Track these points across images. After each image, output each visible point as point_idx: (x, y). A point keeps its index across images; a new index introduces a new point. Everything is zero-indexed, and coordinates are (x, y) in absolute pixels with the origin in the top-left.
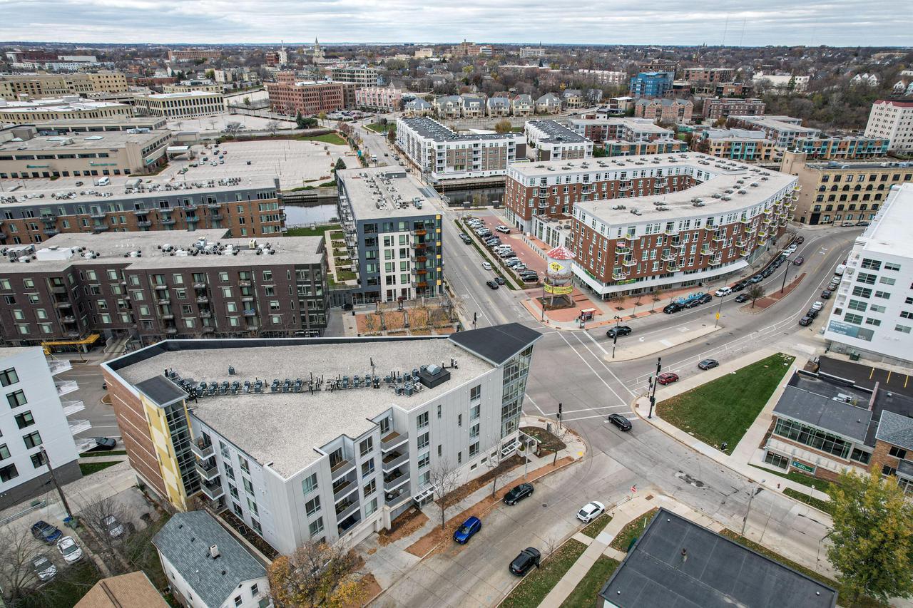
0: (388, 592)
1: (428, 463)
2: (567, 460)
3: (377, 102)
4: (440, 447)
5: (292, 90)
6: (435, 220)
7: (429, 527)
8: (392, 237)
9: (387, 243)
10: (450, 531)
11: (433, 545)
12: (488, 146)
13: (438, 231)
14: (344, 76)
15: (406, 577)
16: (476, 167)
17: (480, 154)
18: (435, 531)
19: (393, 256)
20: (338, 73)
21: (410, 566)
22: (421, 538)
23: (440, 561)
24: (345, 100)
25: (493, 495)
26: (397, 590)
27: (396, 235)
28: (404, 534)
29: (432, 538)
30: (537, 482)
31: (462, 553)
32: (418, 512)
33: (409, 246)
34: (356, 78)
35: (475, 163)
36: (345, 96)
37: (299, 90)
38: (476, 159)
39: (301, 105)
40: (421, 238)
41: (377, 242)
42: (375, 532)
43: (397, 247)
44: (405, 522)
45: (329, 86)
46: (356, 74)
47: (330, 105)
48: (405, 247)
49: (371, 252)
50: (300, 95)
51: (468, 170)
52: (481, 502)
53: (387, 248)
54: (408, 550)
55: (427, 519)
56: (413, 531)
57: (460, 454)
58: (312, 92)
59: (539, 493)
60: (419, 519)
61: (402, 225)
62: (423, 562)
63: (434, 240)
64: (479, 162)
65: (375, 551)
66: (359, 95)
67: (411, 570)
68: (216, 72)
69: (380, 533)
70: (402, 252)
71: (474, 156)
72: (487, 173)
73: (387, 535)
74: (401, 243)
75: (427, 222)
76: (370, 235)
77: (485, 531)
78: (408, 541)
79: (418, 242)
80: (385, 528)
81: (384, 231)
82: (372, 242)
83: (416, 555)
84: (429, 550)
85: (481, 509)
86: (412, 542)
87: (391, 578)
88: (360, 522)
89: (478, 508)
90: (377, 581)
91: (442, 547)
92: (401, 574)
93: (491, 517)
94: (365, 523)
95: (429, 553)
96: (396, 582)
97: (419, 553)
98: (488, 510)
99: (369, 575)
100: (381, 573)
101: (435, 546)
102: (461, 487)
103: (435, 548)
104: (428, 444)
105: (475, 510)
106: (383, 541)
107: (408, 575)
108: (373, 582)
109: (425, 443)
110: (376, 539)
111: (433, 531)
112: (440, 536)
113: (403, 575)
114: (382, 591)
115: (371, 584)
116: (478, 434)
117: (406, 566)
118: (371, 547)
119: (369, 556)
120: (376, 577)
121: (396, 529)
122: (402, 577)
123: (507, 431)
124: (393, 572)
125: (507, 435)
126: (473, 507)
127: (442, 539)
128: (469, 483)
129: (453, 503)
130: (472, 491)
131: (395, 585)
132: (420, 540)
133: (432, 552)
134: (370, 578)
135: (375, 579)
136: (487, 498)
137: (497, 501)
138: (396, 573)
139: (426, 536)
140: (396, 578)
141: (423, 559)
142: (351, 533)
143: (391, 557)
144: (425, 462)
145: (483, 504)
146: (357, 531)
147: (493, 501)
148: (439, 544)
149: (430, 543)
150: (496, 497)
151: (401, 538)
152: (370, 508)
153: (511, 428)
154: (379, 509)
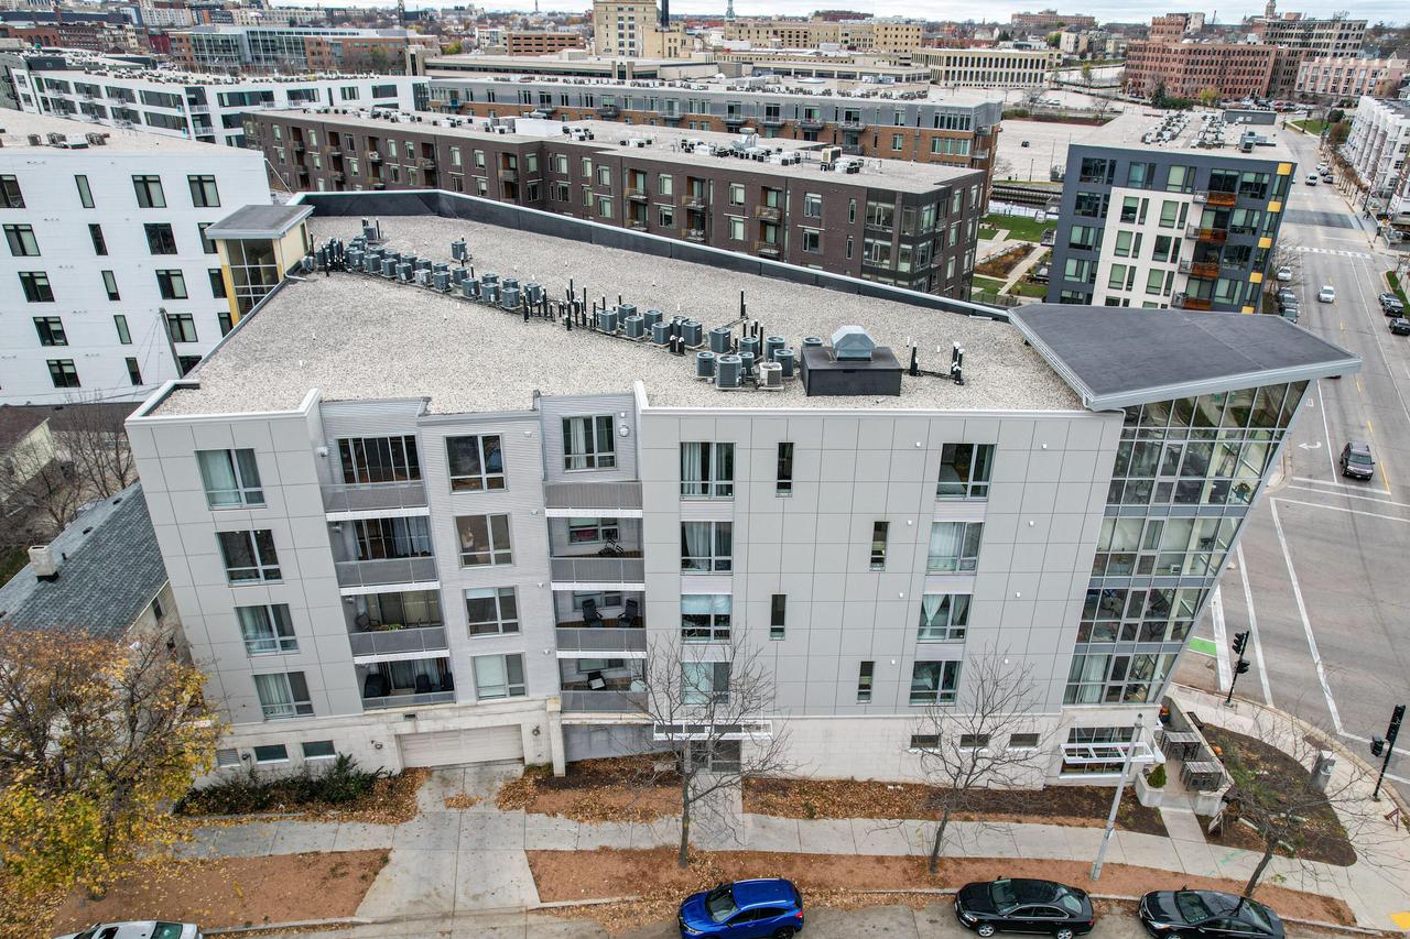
0: (356, 933)
1: (724, 635)
3: (1342, 85)
4: (779, 601)
6: (1273, 175)
7: (659, 831)
8: (1146, 201)
9: (1128, 213)
10: (699, 880)
11: (611, 891)
13: (1273, 206)
14: (1290, 36)
15: (448, 925)
18: (663, 853)
19: (1137, 250)
20: (1278, 30)
21: (490, 903)
22: (605, 850)
24: (1272, 80)
25: (934, 861)
27: (1156, 199)
28: (576, 811)
29: (630, 867)
32: (676, 776)
33: (1181, 234)
34: (1313, 41)
36: (1274, 72)
37: (1183, 52)
39: (1177, 80)
40: (1222, 218)
41: (1106, 207)
42: (522, 761)
43: (1151, 230)
44: (613, 782)
45: (1249, 48)
46: (1315, 31)
47: (1238, 87)
48: (1173, 233)
49: (1086, 229)
50: (1181, 61)
52: (880, 860)
53: (1127, 227)
54: (534, 859)
56: (605, 817)
57: (867, 669)
58: (1207, 58)
60: (659, 797)
61: (1177, 175)
62: (532, 918)
63: (1254, 231)
65: (469, 803)
66: (1305, 71)
67: (481, 915)
68: (1065, 37)
69: (530, 769)
70: (1162, 246)
73: (538, 784)
74: (1164, 222)
75: (1250, 178)
76: (1093, 188)
78: (561, 832)
79: (1209, 225)
80: (551, 765)
81: (1128, 183)
82: (1092, 208)
83: (538, 885)
84: (587, 895)
85: (858, 881)
86: (567, 846)
87: (410, 902)
88: (452, 699)
89: (851, 871)
90: (375, 885)
91: (629, 913)
92: (447, 908)
93: (867, 923)
94: (471, 711)
95: (577, 903)
96: (409, 919)
97: (553, 885)
98: (880, 897)
99: (378, 857)
100: (407, 872)
101: (613, 894)
102: (860, 784)
103: (606, 900)
104: (726, 566)
105: (836, 872)
106: (513, 795)
107: (458, 924)
108: (364, 877)
109: (714, 558)
110: (506, 778)
111: (657, 851)
112: (655, 880)
113: (445, 917)
114: (348, 920)
115: (350, 884)
116: (961, 633)
117: (483, 895)
118: (470, 790)
119: (441, 807)
120: (386, 871)
121: (575, 786)
122: (436, 918)
123: (1103, 686)
124: (435, 889)
125: (1099, 702)
126: (841, 857)
127: (652, 889)
128: (895, 784)
129: (791, 812)
130: (883, 814)
131: (395, 927)
132: (595, 852)
133: (587, 906)
134: (371, 864)
135: (376, 874)
136: (909, 858)
137: (934, 890)
138: (438, 895)
139: (624, 852)
140: (423, 909)
141: (543, 909)
142: (414, 716)
143: (480, 847)
144: (713, 628)
145: (879, 870)
146: (435, 719)
147: (916, 881)
148: (631, 898)
149: (611, 877)
150: (941, 874)
151: (559, 815)
152: (495, 675)
153: (1124, 684)
154: (532, 696)
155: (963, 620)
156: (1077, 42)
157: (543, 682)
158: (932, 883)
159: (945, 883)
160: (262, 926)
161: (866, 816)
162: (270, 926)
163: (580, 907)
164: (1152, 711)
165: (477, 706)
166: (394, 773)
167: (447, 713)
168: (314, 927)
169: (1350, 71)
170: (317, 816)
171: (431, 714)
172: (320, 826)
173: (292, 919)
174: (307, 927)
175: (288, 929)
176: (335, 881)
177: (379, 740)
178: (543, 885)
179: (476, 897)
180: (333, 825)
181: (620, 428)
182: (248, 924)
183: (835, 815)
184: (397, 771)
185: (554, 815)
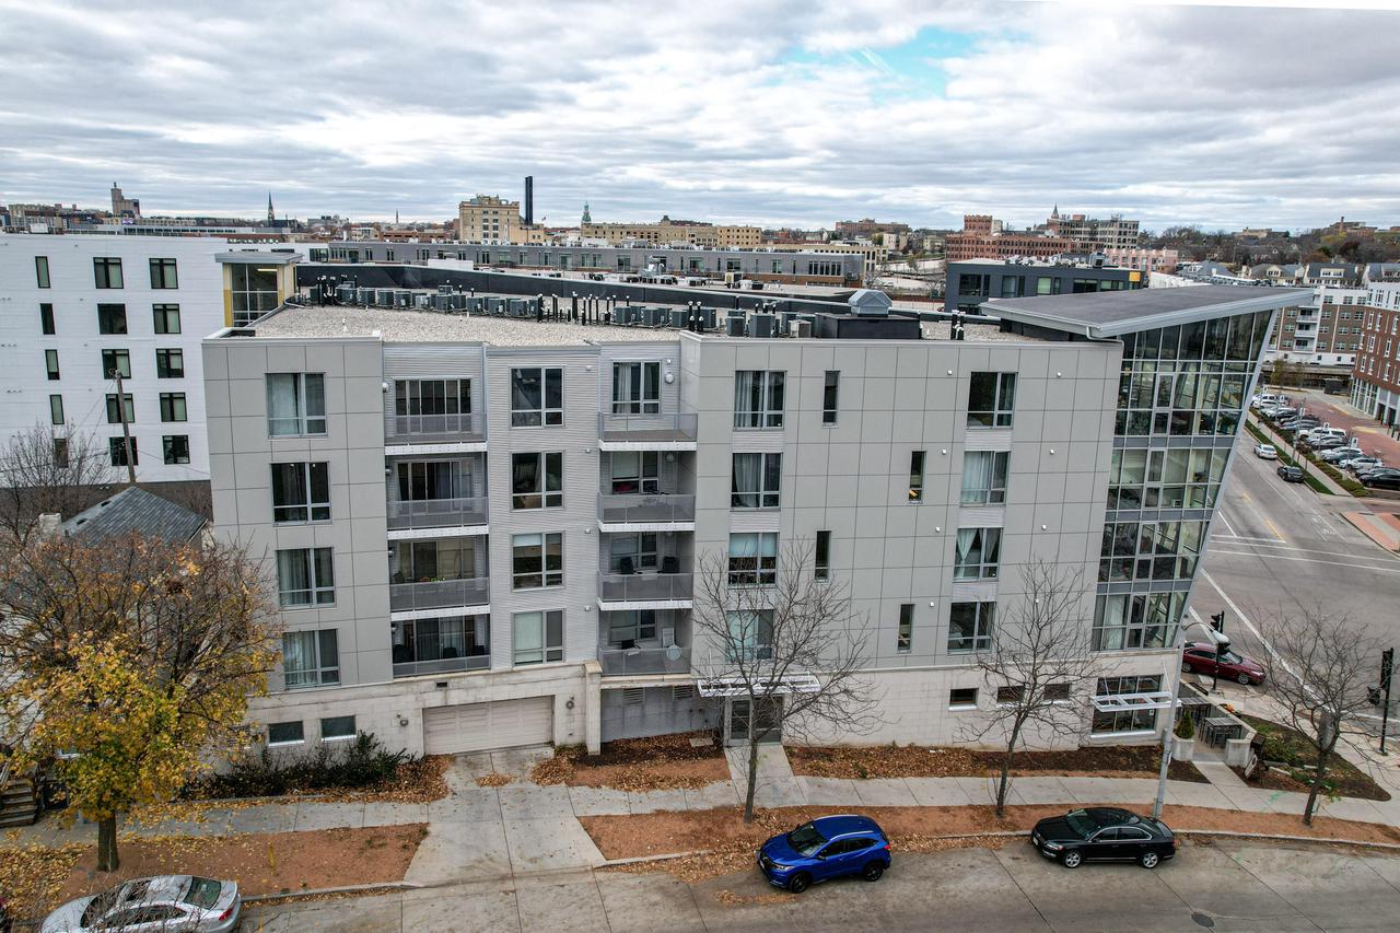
0: (409, 896)
1: (771, 579)
2: (1377, 833)
4: (823, 539)
5: (983, 243)
6: (1126, 282)
7: (714, 795)
10: (768, 833)
11: (678, 846)
12: (1338, 300)
14: (1080, 232)
15: (509, 885)
16: (1302, 343)
17: (1317, 317)
18: (722, 814)
20: (1069, 228)
21: (551, 864)
22: (659, 813)
23: (656, 898)
25: (1000, 809)
26: (440, 905)
28: (620, 783)
29: (692, 824)
30: (1205, 841)
31: (755, 914)
32: (717, 751)
34: (1098, 236)
35: (1299, 334)
37: (994, 243)
38: (1307, 327)
42: (551, 743)
44: (652, 757)
45: (1047, 241)
46: (1099, 229)
51: (1283, 347)
52: (945, 809)
54: (588, 824)
55: (726, 776)
56: (652, 785)
57: (906, 614)
58: (1015, 248)
59: (1197, 874)
60: (703, 767)
61: (1044, 285)
62: (600, 876)
64: (1314, 333)
65: (504, 781)
67: (542, 876)
68: (886, 236)
69: (561, 750)
71: (1301, 320)
72: (1329, 359)
73: (573, 762)
75: (1106, 285)
76: (971, 300)
77: (894, 892)
78: (612, 801)
80: (582, 747)
81: (1003, 293)
83: (599, 846)
84: (654, 851)
85: (929, 828)
86: (622, 811)
87: (460, 867)
88: (486, 665)
89: (920, 820)
90: (418, 854)
91: (704, 865)
92: (504, 870)
93: (951, 863)
94: (505, 678)
95: (647, 859)
96: (464, 882)
97: (616, 845)
98: (956, 841)
99: (415, 829)
100: (451, 841)
101: (681, 850)
102: (902, 750)
103: (677, 855)
104: (773, 501)
105: (905, 821)
106: (548, 772)
107: (519, 884)
108: (405, 847)
109: (762, 493)
110: (537, 760)
111: (716, 810)
112: (723, 835)
113: (503, 878)
114: (398, 884)
115: (392, 853)
116: (992, 572)
117: (542, 858)
118: (501, 771)
119: (473, 786)
120: (427, 843)
121: (613, 762)
122: (494, 881)
123: (1124, 629)
124: (487, 855)
125: (1122, 648)
126: (906, 809)
127: (721, 843)
128: (936, 749)
129: (842, 773)
130: (933, 772)
131: (452, 890)
132: (651, 815)
133: (657, 861)
134: (410, 835)
135: (418, 844)
136: (971, 807)
137: (1006, 833)
138: (491, 859)
139: (682, 813)
140: (477, 873)
141: (610, 866)
142: (445, 685)
143: (526, 816)
144: (759, 571)
145: (947, 818)
146: (467, 689)
147: (987, 825)
148: (702, 852)
149: (675, 834)
150: (1008, 819)
151: (603, 787)
152: (533, 637)
153: (1143, 626)
154: (569, 660)
155: (994, 557)
156: (898, 241)
157: (583, 643)
158: (1003, 826)
159: (1016, 827)
160: (302, 892)
161: (916, 776)
162: (311, 891)
163: (650, 863)
164: (1171, 656)
165: (513, 672)
166: (416, 758)
167: (480, 681)
168: (360, 892)
169: (1134, 259)
170: (338, 797)
171: (464, 682)
172: (344, 807)
173: (334, 884)
174: (353, 892)
175: (331, 894)
176: (374, 851)
177: (405, 715)
178: (605, 845)
179: (533, 860)
180: (359, 806)
181: (666, 374)
182: (286, 891)
183: (886, 775)
184: (419, 756)
185: (599, 787)
